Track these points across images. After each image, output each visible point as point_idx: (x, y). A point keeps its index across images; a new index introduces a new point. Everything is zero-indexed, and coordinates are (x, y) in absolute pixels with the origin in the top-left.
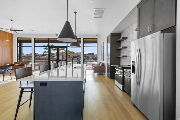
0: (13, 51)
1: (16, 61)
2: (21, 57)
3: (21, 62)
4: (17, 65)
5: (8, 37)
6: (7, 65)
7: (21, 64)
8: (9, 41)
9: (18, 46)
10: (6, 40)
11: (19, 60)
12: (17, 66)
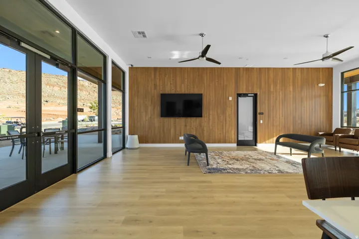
0: (332, 106)
1: (340, 127)
2: (353, 116)
3: (352, 129)
4: (340, 135)
5: (321, 77)
6: (320, 133)
7: (351, 134)
8: (324, 85)
9: (342, 92)
10: (318, 85)
11: (348, 124)
12: (341, 137)
